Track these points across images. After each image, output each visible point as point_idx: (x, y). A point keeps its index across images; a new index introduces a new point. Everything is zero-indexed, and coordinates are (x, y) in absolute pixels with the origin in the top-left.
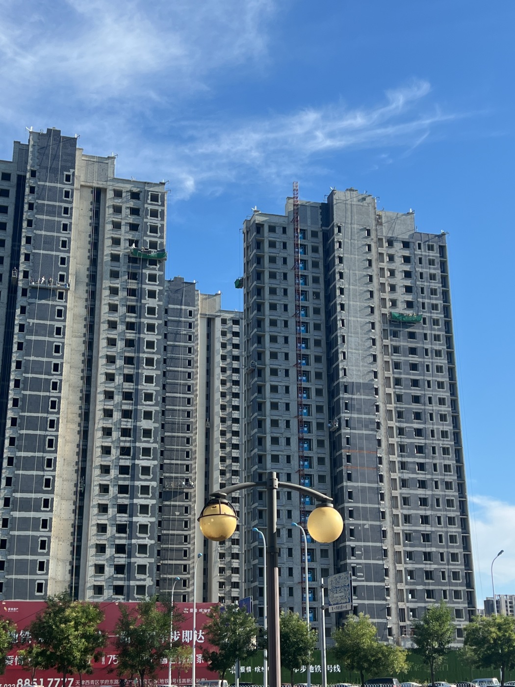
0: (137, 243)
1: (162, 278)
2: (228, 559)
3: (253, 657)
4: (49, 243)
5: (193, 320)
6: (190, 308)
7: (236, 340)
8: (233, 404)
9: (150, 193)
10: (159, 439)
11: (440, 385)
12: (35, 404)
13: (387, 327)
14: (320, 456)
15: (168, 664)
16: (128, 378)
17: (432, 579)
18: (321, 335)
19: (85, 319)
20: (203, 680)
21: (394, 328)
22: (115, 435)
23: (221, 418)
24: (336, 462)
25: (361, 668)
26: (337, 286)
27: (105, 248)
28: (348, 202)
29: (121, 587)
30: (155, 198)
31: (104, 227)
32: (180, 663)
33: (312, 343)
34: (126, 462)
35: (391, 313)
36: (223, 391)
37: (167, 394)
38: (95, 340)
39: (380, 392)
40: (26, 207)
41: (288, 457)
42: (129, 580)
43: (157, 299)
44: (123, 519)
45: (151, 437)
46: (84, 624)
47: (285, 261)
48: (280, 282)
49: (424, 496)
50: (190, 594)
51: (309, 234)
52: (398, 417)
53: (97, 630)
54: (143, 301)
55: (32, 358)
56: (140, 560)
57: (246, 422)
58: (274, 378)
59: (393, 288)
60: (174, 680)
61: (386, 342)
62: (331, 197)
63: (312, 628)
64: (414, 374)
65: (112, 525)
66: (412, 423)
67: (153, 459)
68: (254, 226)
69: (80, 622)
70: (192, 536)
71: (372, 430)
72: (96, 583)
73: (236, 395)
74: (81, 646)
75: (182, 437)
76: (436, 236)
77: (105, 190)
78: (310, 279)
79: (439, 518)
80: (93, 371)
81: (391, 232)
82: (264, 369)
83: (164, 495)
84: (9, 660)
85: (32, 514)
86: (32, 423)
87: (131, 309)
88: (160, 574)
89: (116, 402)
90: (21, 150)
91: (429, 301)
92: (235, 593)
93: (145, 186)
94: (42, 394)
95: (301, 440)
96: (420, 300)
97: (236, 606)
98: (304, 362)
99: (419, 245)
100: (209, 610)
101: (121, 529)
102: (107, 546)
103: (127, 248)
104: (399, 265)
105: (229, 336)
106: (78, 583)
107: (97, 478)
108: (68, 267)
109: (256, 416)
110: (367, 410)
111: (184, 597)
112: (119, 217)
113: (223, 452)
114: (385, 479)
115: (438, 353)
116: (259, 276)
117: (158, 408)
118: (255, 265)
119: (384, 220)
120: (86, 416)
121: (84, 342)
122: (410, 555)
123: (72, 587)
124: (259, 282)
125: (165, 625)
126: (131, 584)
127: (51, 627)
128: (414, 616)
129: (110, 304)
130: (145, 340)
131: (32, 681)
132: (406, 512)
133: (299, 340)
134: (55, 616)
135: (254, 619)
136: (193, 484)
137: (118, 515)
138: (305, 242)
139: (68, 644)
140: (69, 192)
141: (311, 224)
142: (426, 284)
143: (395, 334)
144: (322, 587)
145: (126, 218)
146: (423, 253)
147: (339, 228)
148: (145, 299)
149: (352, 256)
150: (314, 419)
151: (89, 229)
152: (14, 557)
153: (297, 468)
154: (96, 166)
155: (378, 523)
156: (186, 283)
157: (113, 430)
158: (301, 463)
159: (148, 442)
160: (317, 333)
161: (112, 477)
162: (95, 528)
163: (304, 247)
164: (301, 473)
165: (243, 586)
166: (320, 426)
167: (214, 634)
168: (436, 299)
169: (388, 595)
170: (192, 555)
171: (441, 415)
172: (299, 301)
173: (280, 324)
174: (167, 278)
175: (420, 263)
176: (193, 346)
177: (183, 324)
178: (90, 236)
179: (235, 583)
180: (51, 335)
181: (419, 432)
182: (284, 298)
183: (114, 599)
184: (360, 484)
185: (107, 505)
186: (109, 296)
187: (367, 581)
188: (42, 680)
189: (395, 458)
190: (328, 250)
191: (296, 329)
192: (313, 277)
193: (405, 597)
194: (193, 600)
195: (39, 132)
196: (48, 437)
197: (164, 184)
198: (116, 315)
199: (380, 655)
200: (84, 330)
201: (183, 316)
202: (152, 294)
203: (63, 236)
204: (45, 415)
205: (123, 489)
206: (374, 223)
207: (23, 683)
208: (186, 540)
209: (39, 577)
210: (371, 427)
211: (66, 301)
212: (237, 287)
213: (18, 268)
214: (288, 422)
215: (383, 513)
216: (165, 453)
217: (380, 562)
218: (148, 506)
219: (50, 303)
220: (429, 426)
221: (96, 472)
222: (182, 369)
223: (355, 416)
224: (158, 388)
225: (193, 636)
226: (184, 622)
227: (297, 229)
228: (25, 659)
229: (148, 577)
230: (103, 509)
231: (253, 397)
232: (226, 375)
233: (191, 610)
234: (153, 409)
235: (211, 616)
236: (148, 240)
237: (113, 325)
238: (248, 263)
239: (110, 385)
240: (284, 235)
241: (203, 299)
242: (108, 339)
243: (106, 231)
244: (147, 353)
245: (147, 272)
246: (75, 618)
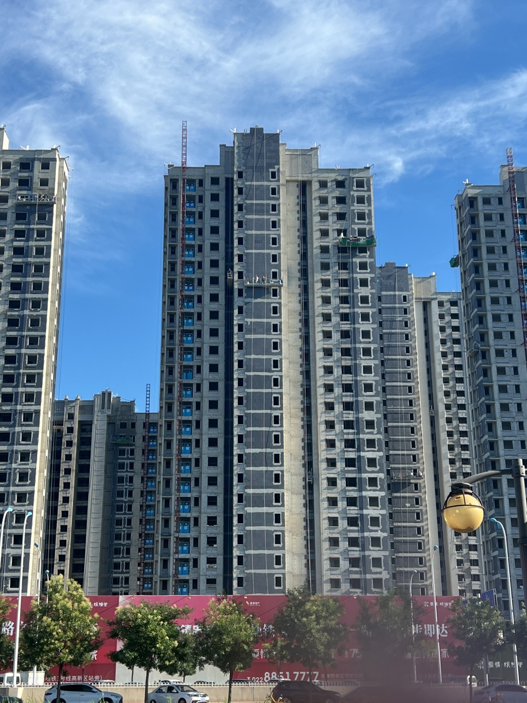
0: (345, 232)
1: (372, 265)
2: (465, 551)
3: (503, 652)
4: (260, 241)
5: (408, 305)
6: (404, 293)
7: (455, 323)
8: (457, 390)
9: (355, 180)
10: (382, 430)
12: (258, 403)
15: (412, 658)
16: (347, 370)
19: (300, 314)
20: (450, 675)
22: (339, 427)
23: (446, 405)
27: (314, 241)
29: (358, 580)
30: (360, 184)
31: (311, 220)
32: (424, 657)
34: (351, 454)
36: (445, 376)
37: (387, 384)
38: (311, 334)
40: (236, 208)
41: (523, 443)
42: (365, 574)
43: (370, 287)
44: (353, 511)
45: (374, 429)
46: (325, 618)
47: (503, 233)
48: (500, 257)
50: (429, 588)
53: (337, 624)
54: (355, 291)
55: (253, 356)
56: (374, 553)
57: (473, 408)
58: (500, 359)
60: (420, 675)
65: (343, 518)
67: (378, 451)
68: (467, 200)
69: (320, 615)
70: (425, 528)
72: (333, 577)
73: (460, 380)
74: (323, 639)
75: (406, 427)
77: (310, 182)
80: (312, 365)
82: (489, 350)
83: (393, 486)
84: (256, 653)
85: (265, 510)
86: (257, 420)
87: (344, 300)
88: (396, 567)
89: (336, 395)
90: (226, 152)
92: (476, 585)
93: (349, 173)
94: (264, 391)
97: (479, 600)
100: (450, 604)
101: (352, 522)
102: (340, 539)
103: (336, 239)
105: (448, 318)
106: (315, 577)
107: (324, 471)
108: (280, 263)
109: (483, 401)
111: (423, 590)
112: (326, 207)
113: (451, 440)
116: (476, 252)
117: (378, 399)
118: (471, 241)
120: (308, 410)
121: (301, 337)
123: (309, 581)
124: (476, 258)
125: (406, 618)
126: (367, 578)
127: (293, 620)
129: (323, 297)
130: (361, 330)
131: (278, 674)
133: (524, 317)
134: (297, 610)
136: (421, 474)
137: (348, 508)
138: (524, 211)
139: (311, 637)
140: (275, 189)
145: (333, 208)
148: (358, 288)
151: (297, 224)
152: (252, 552)
154: (300, 159)
156: (398, 267)
157: (335, 422)
159: (372, 433)
161: (339, 470)
162: (327, 521)
163: (523, 216)
165: (484, 579)
167: (458, 628)
170: (427, 548)
172: (522, 274)
173: (503, 301)
174: (378, 265)
176: (410, 333)
177: (398, 310)
178: (298, 230)
179: (474, 575)
180: (268, 333)
182: (504, 273)
183: (351, 592)
185: (336, 498)
186: (322, 289)
188: (288, 673)
191: (521, 305)
194: (432, 594)
195: (243, 132)
196: (274, 433)
197: (369, 168)
198: (329, 307)
200: (300, 325)
201: (397, 302)
202: (364, 283)
203: (272, 233)
204: (269, 411)
205: (351, 482)
207: (271, 676)
208: (419, 532)
209: (276, 571)
211: (280, 298)
212: (453, 266)
213: (232, 269)
214: (519, 405)
216: (390, 444)
218: (377, 498)
219: (265, 301)
221: (322, 466)
222: (401, 357)
224: (377, 378)
225: (437, 630)
226: (423, 615)
227: (515, 198)
228: (270, 652)
229: (384, 570)
230: (333, 502)
231: (478, 382)
232: (447, 360)
233: (432, 604)
234: (374, 400)
235: (454, 610)
236: (356, 227)
237: (327, 318)
238: (462, 240)
239: (329, 378)
240: (500, 206)
241: (417, 283)
242: (324, 332)
243: (314, 224)
244: (364, 343)
245: (357, 260)
246: (316, 612)
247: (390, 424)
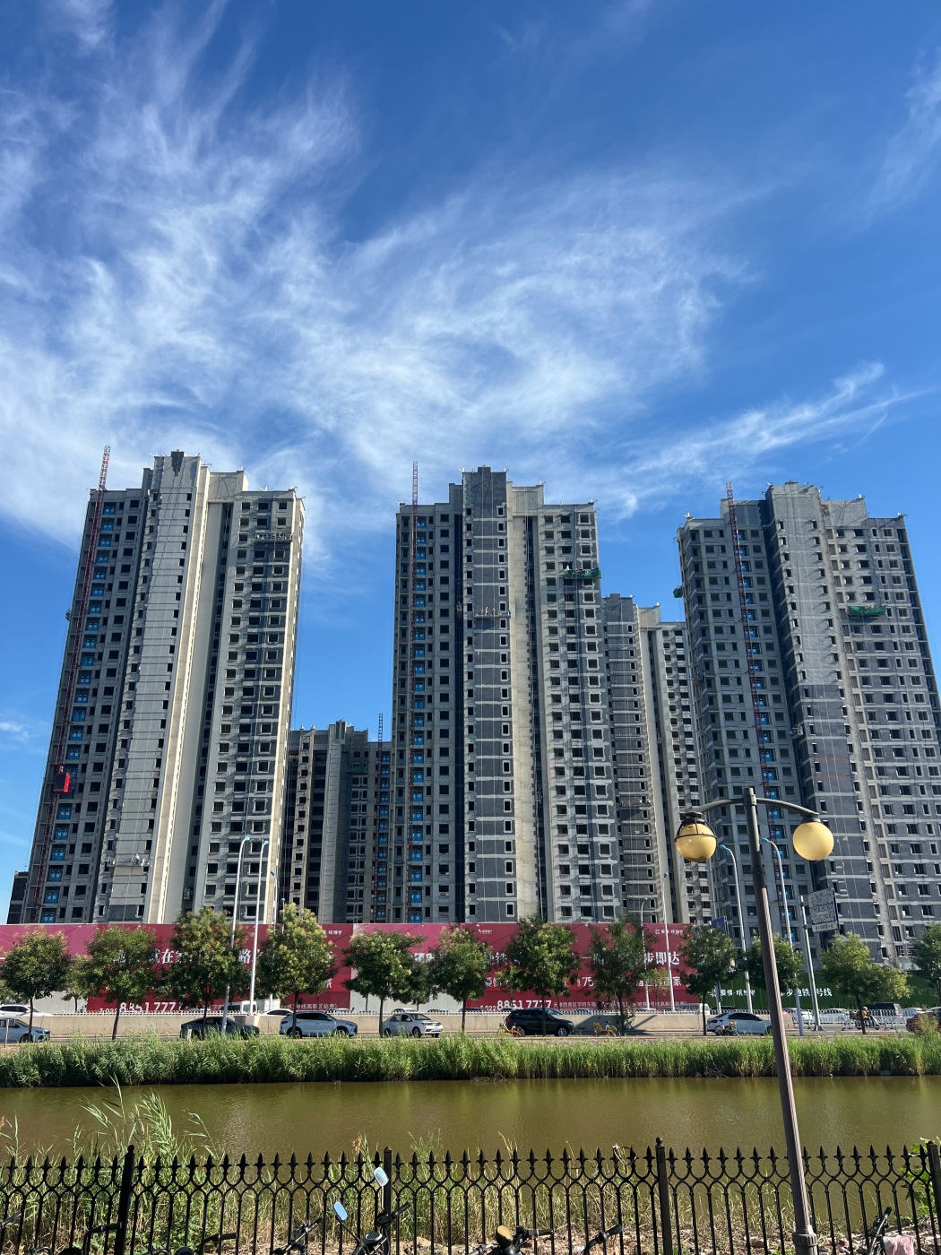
0: (571, 565)
1: (598, 596)
2: (695, 878)
3: (733, 980)
4: (488, 575)
5: (634, 635)
6: (630, 624)
7: (680, 652)
8: (684, 717)
9: (579, 515)
10: (611, 757)
11: (916, 680)
12: (488, 729)
13: (847, 623)
14: (785, 766)
15: (644, 986)
16: (574, 698)
17: (927, 893)
18: (773, 638)
19: (528, 644)
20: (682, 1003)
21: (855, 624)
22: (567, 755)
23: (673, 732)
24: (803, 772)
25: (856, 992)
26: (786, 585)
27: (541, 574)
28: (789, 496)
29: (589, 908)
30: (584, 519)
31: (538, 554)
32: (656, 985)
33: (763, 647)
34: (580, 782)
35: (849, 607)
36: (672, 704)
37: (614, 712)
38: (539, 664)
39: (847, 693)
40: (465, 543)
41: (750, 770)
42: (596, 901)
43: (595, 617)
44: (583, 839)
45: (602, 756)
46: (557, 946)
47: (725, 564)
48: (722, 587)
49: (910, 803)
50: (660, 915)
51: (749, 534)
52: (870, 719)
53: (570, 952)
54: (582, 621)
55: (482, 686)
56: (604, 880)
57: (700, 735)
58: (725, 687)
59: (849, 580)
60: (653, 1004)
61: (847, 639)
62: (769, 493)
63: (796, 949)
64: (883, 671)
65: (573, 846)
66: (887, 724)
67: (607, 778)
68: (689, 533)
69: (553, 943)
70: (655, 855)
71: (841, 735)
72: (564, 905)
73: (686, 708)
74: (556, 968)
75: (634, 754)
76: (892, 520)
77: (536, 517)
78: (755, 581)
79: (929, 826)
80: (540, 694)
81: (840, 521)
82: (714, 678)
83: (622, 814)
84: (489, 982)
85: (495, 837)
86: (487, 749)
87: (571, 630)
88: (626, 895)
89: (564, 723)
90: (455, 491)
91: (891, 590)
92: (706, 913)
93: (574, 508)
94: (493, 719)
95: (762, 751)
96: (883, 590)
97: (710, 927)
98: (757, 668)
99: (874, 531)
100: (681, 931)
101: (582, 849)
102: (570, 867)
103: (562, 571)
104: (854, 556)
105: (673, 647)
106: (546, 905)
107: (554, 799)
108: (508, 595)
109: (710, 729)
110: (833, 714)
111: (654, 917)
112: (552, 542)
113: (679, 767)
114: (862, 787)
115: (909, 646)
116: (699, 583)
117: (606, 727)
118: (693, 572)
119: (830, 509)
120: (537, 738)
121: (529, 666)
122: (899, 868)
123: (540, 909)
124: (699, 589)
125: (637, 946)
126: (598, 905)
127: (525, 949)
128: (911, 935)
129: (550, 628)
130: (587, 659)
131: (511, 1002)
132: (890, 821)
133: (748, 645)
134: (529, 938)
135: (731, 940)
136: (650, 801)
137: (578, 836)
138: (744, 543)
139: (543, 966)
140: (502, 524)
141: (750, 524)
142: (886, 572)
143: (857, 630)
144: (802, 906)
145: (559, 542)
146: (880, 539)
147: (782, 524)
148: (584, 619)
149: (798, 552)
150: (774, 727)
151: (524, 558)
152: (483, 880)
153: (760, 780)
154: (526, 496)
155: (858, 835)
156: (623, 598)
157: (564, 750)
158: (765, 775)
159: (600, 761)
160: (768, 636)
161: (569, 798)
162: (557, 849)
163: (744, 548)
164: (766, 785)
165: (715, 906)
166: (781, 734)
167: (690, 956)
168: (900, 587)
169: (879, 912)
170: (657, 875)
171: (920, 713)
172: (744, 604)
173: (726, 630)
174: (603, 596)
175: (878, 550)
176: (636, 662)
177: (623, 640)
178: (525, 564)
179: (705, 902)
180: (497, 662)
181: (896, 734)
182: (727, 603)
183: (583, 920)
184: (832, 794)
185: (566, 826)
186: (549, 619)
187: (850, 897)
188: (520, 1001)
189: (870, 763)
190: (772, 548)
191: (745, 634)
192: (758, 578)
193: (898, 914)
194: (663, 921)
195: (471, 471)
196: (504, 761)
197: (593, 504)
198: (557, 637)
199: (876, 978)
200: (528, 655)
201: (623, 632)
202: (590, 613)
203: (500, 567)
204: (498, 740)
205: (580, 810)
206: (820, 514)
207: (503, 1005)
208: (649, 860)
209: (508, 900)
210: (839, 731)
211: (509, 629)
212: (676, 596)
213: (462, 602)
214: (745, 733)
215: (863, 824)
216: (619, 771)
217: (865, 877)
218: (607, 825)
219: (494, 632)
220: (906, 726)
221: (552, 794)
222: (627, 686)
223: (820, 721)
224: (605, 707)
225: (668, 958)
226: (655, 943)
227: (735, 531)
228: (502, 981)
229: (615, 897)
230: (563, 829)
231: (704, 709)
232: (673, 688)
233: (663, 931)
234: (602, 728)
235: (685, 938)
236: (581, 560)
237: (554, 648)
238: (685, 571)
239: (558, 707)
240: (721, 538)
241: (641, 613)
242: (551, 661)
243: (540, 557)
244: (591, 672)
245: (583, 592)
246: (548, 940)
247: (618, 752)
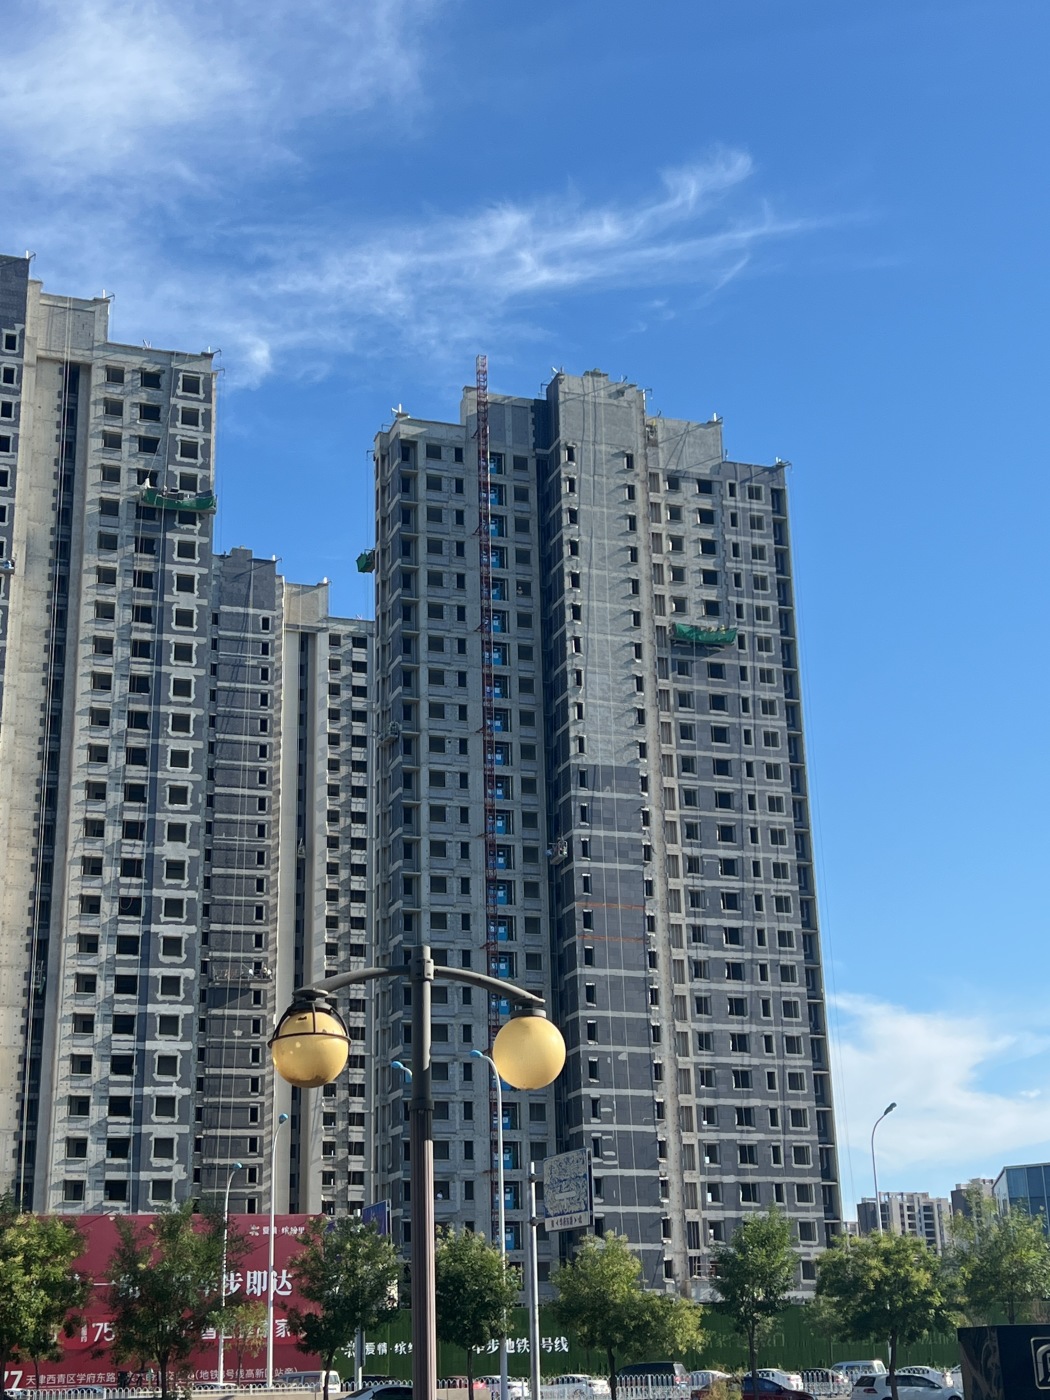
0: (154, 477)
1: (205, 550)
2: (341, 1125)
3: (394, 1324)
5: (271, 637)
6: (266, 613)
7: (359, 679)
8: (353, 809)
9: (181, 375)
10: (199, 881)
11: (772, 771)
13: (667, 654)
14: (529, 914)
15: (217, 1339)
16: (136, 756)
17: (752, 1162)
18: (533, 669)
19: (47, 635)
20: (289, 1371)
21: (679, 657)
22: (110, 872)
23: (329, 838)
24: (561, 928)
25: (608, 1343)
26: (566, 570)
27: (89, 488)
28: (589, 398)
29: (122, 1184)
30: (191, 385)
31: (86, 445)
32: (241, 1337)
33: (514, 686)
34: (131, 928)
35: (673, 626)
36: (332, 782)
37: (218, 790)
38: (67, 677)
39: (653, 784)
41: (466, 918)
42: (137, 1169)
43: (197, 593)
44: (124, 1044)
45: (183, 878)
46: (44, 1260)
47: (460, 517)
48: (450, 561)
49: (740, 996)
50: (264, 1198)
51: (509, 463)
52: (688, 837)
53: (71, 1272)
54: (167, 598)
56: (160, 1128)
57: (379, 847)
58: (436, 757)
59: (678, 575)
60: (230, 1373)
61: (664, 684)
62: (553, 388)
63: (511, 1264)
64: (719, 750)
65: (102, 1058)
66: (716, 847)
67: (187, 923)
68: (397, 445)
69: (35, 1255)
70: (268, 1078)
71: (635, 862)
72: (69, 1177)
73: (359, 792)
74: (37, 1305)
75: (248, 877)
76: (766, 469)
77: (88, 367)
78: (511, 556)
79: (768, 1039)
80: (64, 741)
81: (674, 460)
82: (418, 737)
83: (210, 996)
87: (143, 614)
88: (202, 1157)
89: (110, 806)
91: (750, 601)
92: (355, 1193)
93: (171, 360)
95: (492, 883)
96: (733, 599)
97: (357, 1221)
98: (498, 723)
99: (732, 487)
100: (302, 1229)
101: (121, 1065)
102: (92, 1100)
103: (133, 489)
104: (692, 529)
105: (345, 670)
106: (32, 1177)
107: (71, 961)
108: (11, 524)
109: (400, 835)
110: (624, 823)
111: (252, 1203)
112: (118, 423)
113: (333, 907)
114: (661, 961)
115: (768, 707)
116: (407, 547)
117: (197, 818)
118: (399, 525)
119: (660, 436)
120: (48, 834)
121: (44, 681)
122: (709, 1114)
123: (18, 1185)
124: (407, 559)
125: (210, 1259)
126: (142, 1179)
128: (717, 1237)
129: (97, 604)
130: (172, 678)
132: (704, 1028)
133: (487, 679)
135: (392, 1246)
136: (269, 972)
137: (115, 1037)
138: (500, 479)
139: (10, 1300)
140: (12, 371)
141: (514, 443)
142: (744, 566)
143: (683, 669)
144: (531, 1180)
145: (132, 425)
146: (740, 503)
147: (570, 451)
148: (172, 593)
149: (596, 509)
150: (517, 840)
151: (55, 449)
153: (482, 939)
154: (70, 318)
155: (645, 1050)
156: (256, 561)
157: (104, 862)
158: (492, 929)
159: (177, 887)
160: (524, 665)
161: (103, 959)
162: (67, 1063)
163: (498, 489)
164: (492, 949)
165: (372, 1180)
166: (530, 854)
167: (311, 1278)
168: (765, 597)
169: (666, 1195)
170: (267, 1118)
171: (774, 832)
172: (489, 599)
173: (450, 646)
174: (217, 551)
175: (734, 523)
176: (271, 691)
177: (250, 646)
178: (56, 462)
179: (354, 1173)
181: (729, 867)
182: (457, 593)
183: (107, 1208)
184: (608, 972)
185: (92, 1016)
186: (97, 587)
187: (622, 1166)
189: (681, 918)
190: (548, 497)
191: (483, 657)
192: (518, 551)
193: (699, 1198)
194: (270, 1210)
197: (210, 356)
198: (110, 626)
199: (648, 1317)
200: (44, 657)
201: (250, 628)
202: (185, 584)
205: (125, 985)
206: (640, 441)
208: (255, 1088)
210: (633, 855)
211: (7, 598)
212: (363, 569)
214: (465, 847)
215: (657, 1030)
216: (213, 910)
217: (650, 1129)
218: (176, 1018)
220: (748, 854)
221: (68, 950)
222: (249, 738)
223: (602, 833)
224: (198, 777)
225: (271, 1282)
226: (249, 1255)
227: (485, 453)
229: (178, 1163)
230: (84, 1024)
231: (393, 796)
232: (338, 751)
233: (265, 1230)
234: (188, 820)
235: (306, 1242)
236: (177, 471)
237: (104, 647)
238: (384, 520)
239: (98, 771)
240: (458, 465)
241: (291, 595)
242: (94, 675)
243: (90, 452)
244: (177, 704)
245: (175, 538)
246: (26, 1249)
247: (216, 871)
